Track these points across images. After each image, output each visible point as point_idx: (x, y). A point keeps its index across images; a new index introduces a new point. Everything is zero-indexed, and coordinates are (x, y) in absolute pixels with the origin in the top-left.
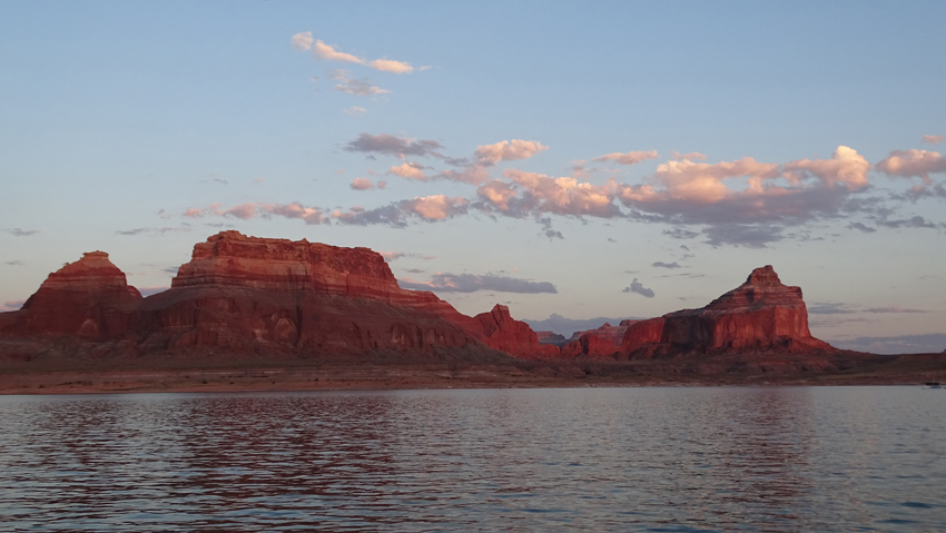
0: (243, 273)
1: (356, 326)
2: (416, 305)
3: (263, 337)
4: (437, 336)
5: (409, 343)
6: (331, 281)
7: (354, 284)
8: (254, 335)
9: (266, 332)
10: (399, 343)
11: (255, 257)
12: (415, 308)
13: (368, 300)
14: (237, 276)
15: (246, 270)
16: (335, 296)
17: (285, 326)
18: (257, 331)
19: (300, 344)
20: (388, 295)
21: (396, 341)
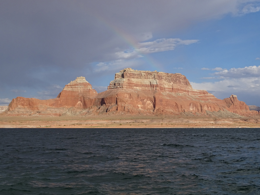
0: (133, 84)
1: (176, 104)
2: (199, 95)
3: (141, 108)
4: (208, 107)
5: (197, 110)
6: (166, 86)
7: (175, 88)
8: (138, 107)
9: (143, 106)
10: (193, 110)
11: (137, 78)
12: (199, 96)
13: (181, 94)
14: (131, 85)
15: (134, 83)
16: (168, 92)
17: (150, 104)
18: (139, 106)
19: (155, 111)
20: (188, 91)
21: (192, 109)
